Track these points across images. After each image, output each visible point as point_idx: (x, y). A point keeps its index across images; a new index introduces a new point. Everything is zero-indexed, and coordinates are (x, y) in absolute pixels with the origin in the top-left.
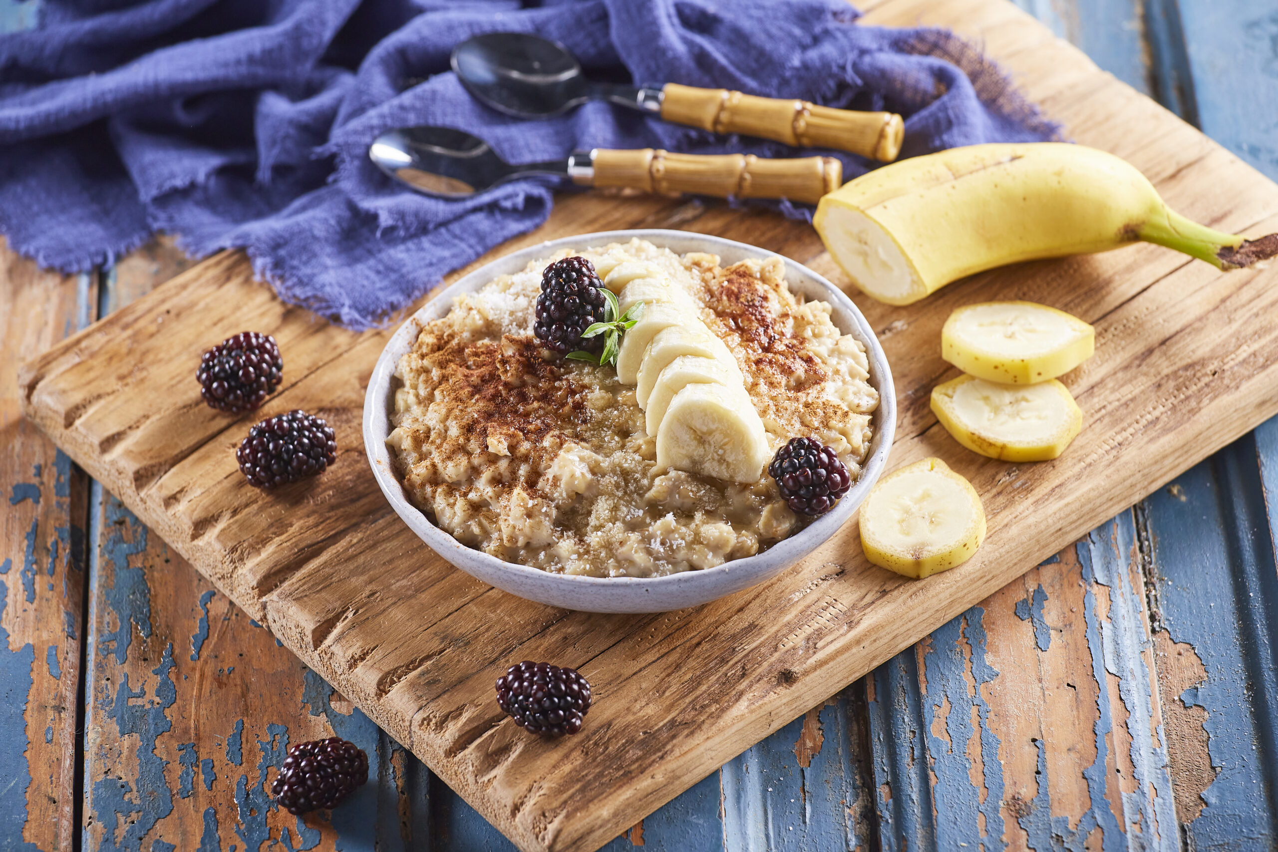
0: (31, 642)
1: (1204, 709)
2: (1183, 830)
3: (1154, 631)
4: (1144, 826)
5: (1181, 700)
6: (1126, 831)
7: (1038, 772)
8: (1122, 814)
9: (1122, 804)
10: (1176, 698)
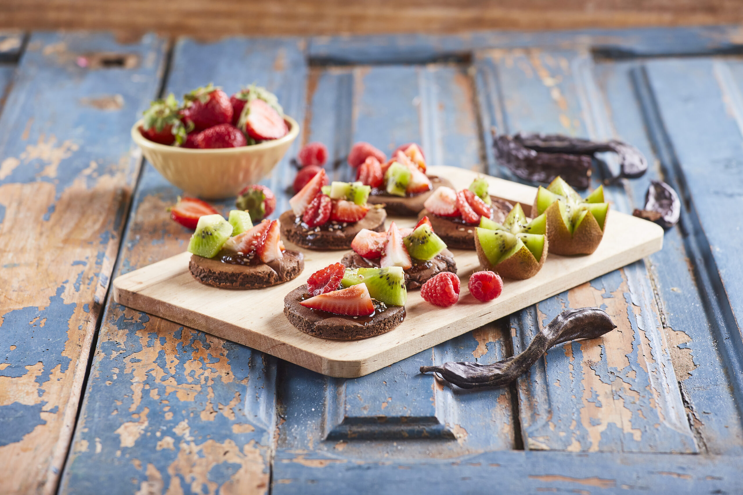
0: (76, 302)
1: (690, 349)
2: (679, 383)
3: (664, 328)
4: (657, 372)
5: (678, 347)
6: (648, 372)
7: (602, 354)
8: (646, 367)
9: (646, 365)
10: (675, 346)
